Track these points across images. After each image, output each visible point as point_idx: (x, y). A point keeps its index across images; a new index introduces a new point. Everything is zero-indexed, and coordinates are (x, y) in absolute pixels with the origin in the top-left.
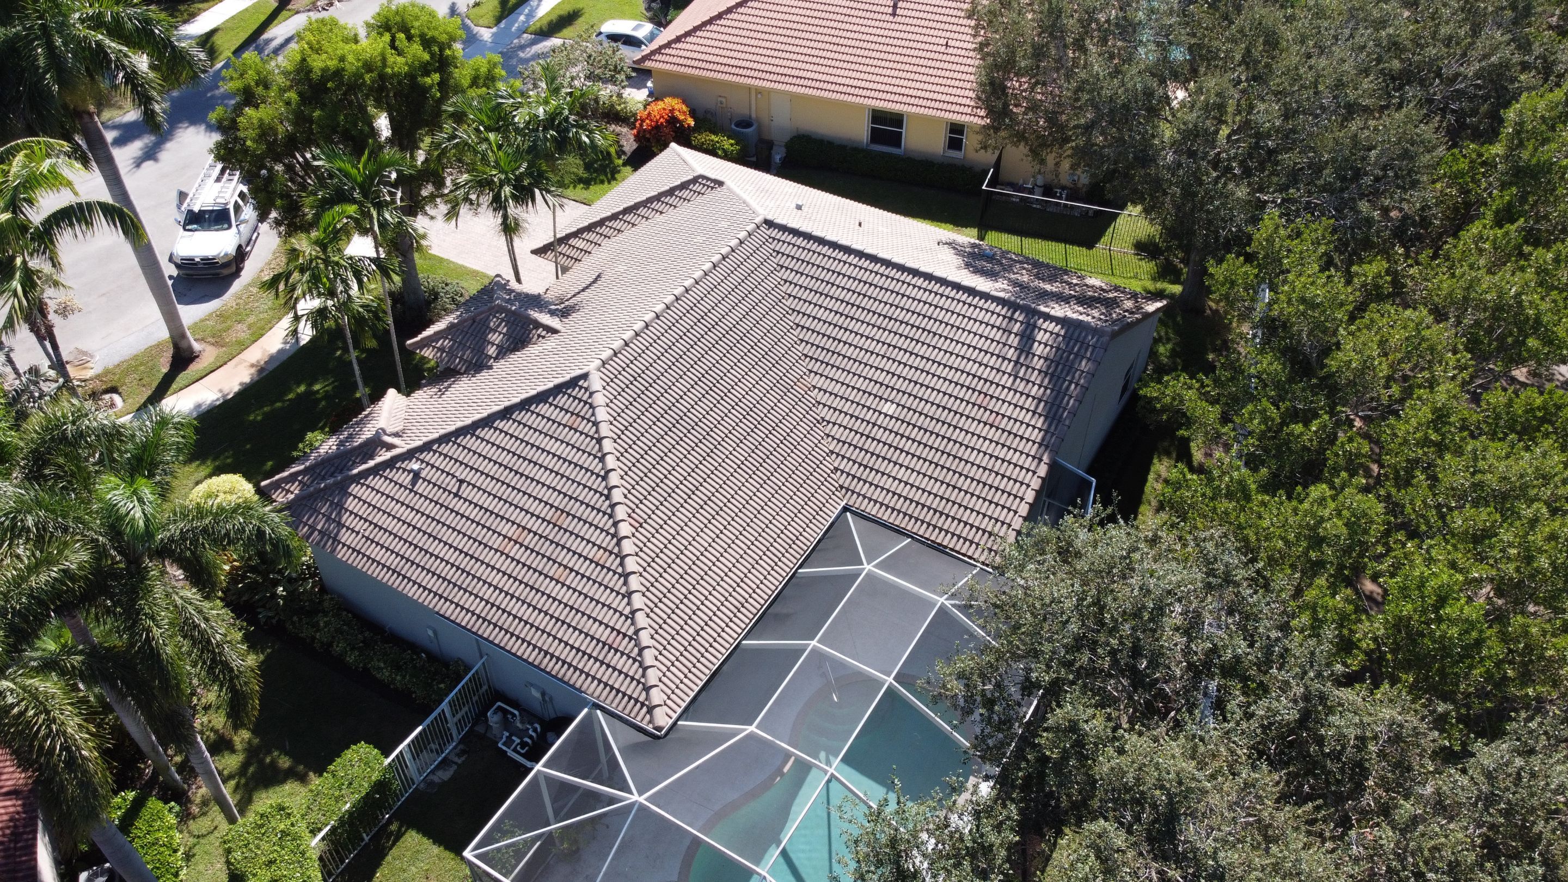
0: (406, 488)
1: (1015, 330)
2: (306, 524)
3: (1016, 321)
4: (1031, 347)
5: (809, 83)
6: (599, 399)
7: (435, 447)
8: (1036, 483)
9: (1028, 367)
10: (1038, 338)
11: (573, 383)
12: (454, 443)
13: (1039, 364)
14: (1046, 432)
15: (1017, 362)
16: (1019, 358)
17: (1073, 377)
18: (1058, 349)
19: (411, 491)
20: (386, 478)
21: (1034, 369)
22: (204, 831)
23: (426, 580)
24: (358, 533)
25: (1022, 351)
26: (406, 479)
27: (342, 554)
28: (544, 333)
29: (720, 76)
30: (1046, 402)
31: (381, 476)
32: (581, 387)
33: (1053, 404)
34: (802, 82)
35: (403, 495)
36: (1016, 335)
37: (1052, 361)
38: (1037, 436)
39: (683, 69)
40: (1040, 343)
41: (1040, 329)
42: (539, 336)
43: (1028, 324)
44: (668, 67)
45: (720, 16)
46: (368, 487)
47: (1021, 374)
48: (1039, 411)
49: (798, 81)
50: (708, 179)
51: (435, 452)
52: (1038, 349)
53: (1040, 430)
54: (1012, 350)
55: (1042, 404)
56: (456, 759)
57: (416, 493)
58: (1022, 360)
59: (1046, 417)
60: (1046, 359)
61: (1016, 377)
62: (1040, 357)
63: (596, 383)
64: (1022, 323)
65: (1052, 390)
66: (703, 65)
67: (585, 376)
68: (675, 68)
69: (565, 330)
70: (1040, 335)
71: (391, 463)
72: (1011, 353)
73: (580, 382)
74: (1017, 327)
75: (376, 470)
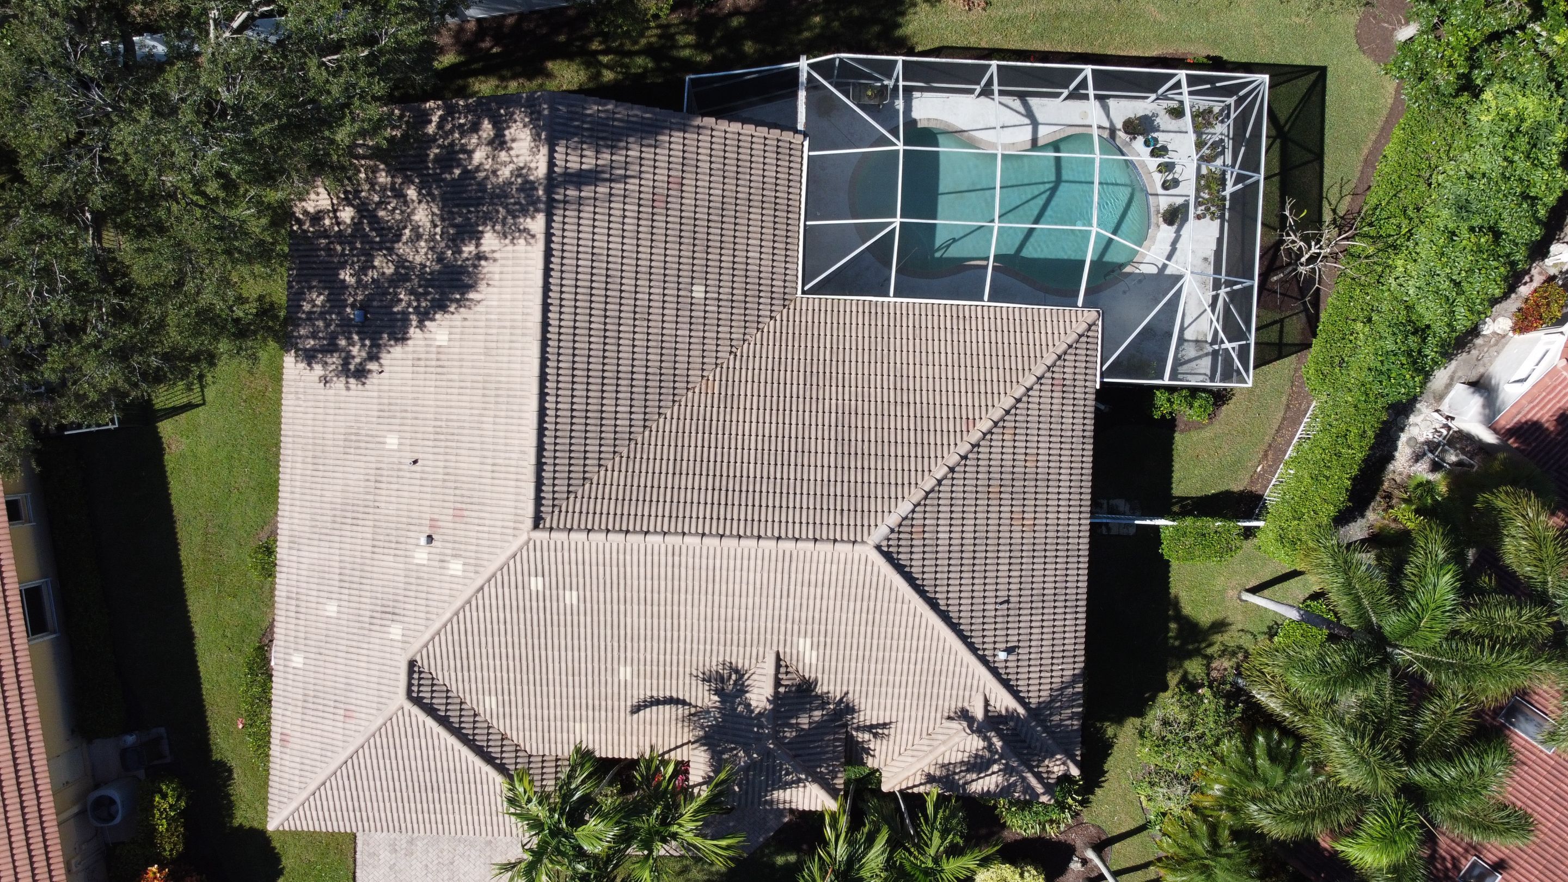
0: (1018, 655)
1: (577, 193)
3: (565, 196)
4: (590, 171)
6: (893, 520)
7: (980, 652)
8: (723, 125)
9: (612, 168)
10: (577, 166)
11: (888, 556)
12: (971, 636)
13: (605, 157)
14: (671, 129)
15: (611, 181)
16: (605, 180)
17: (607, 118)
18: (582, 143)
19: (1019, 647)
20: (1018, 680)
21: (612, 161)
22: (1250, 637)
25: (598, 179)
26: (1012, 658)
28: (783, 670)
30: (642, 138)
31: (1017, 686)
32: (888, 546)
33: (642, 131)
35: (1024, 653)
36: (580, 191)
37: (598, 145)
38: (677, 136)
40: (581, 163)
41: (566, 168)
42: (787, 673)
43: (565, 182)
47: (622, 172)
48: (653, 142)
50: (410, 685)
51: (984, 650)
52: (589, 163)
53: (671, 136)
54: (598, 189)
55: (644, 142)
56: (1105, 506)
57: (1019, 641)
58: (607, 176)
59: (657, 134)
60: (597, 152)
61: (626, 177)
62: (597, 159)
63: (879, 533)
64: (566, 189)
65: (628, 136)
67: (878, 548)
69: (775, 649)
70: (574, 165)
71: (1006, 684)
72: (602, 189)
73: (885, 549)
74: (572, 193)
75: (1015, 693)
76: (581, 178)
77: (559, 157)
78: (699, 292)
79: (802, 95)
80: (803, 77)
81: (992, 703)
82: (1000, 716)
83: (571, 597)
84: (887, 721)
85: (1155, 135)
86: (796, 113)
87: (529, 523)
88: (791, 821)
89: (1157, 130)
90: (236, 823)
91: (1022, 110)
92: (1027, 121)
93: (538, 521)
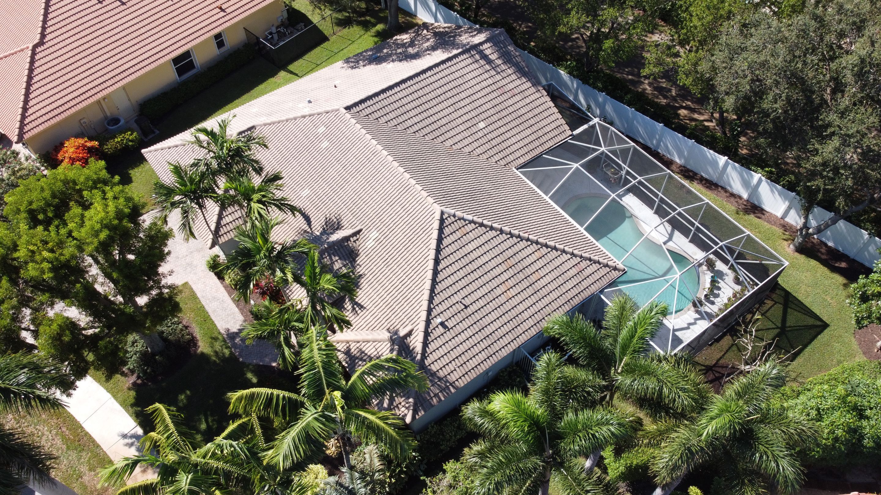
0: (445, 332)
2: (431, 398)
4: (490, 59)
5: (132, 70)
6: (459, 214)
7: (432, 306)
9: (498, 66)
11: (442, 221)
12: (436, 295)
13: (499, 62)
14: (529, 81)
16: (492, 66)
17: (513, 55)
18: (497, 51)
19: (449, 330)
20: (432, 341)
21: (500, 65)
23: (502, 342)
24: (455, 370)
25: (490, 63)
26: (441, 329)
27: (461, 384)
28: (355, 238)
29: (79, 107)
30: (517, 72)
31: (430, 343)
32: (446, 219)
33: (520, 70)
34: (128, 73)
35: (448, 336)
36: (481, 59)
37: (501, 57)
38: (529, 84)
39: (53, 122)
40: (490, 55)
41: (484, 50)
42: (355, 241)
43: (479, 52)
44: (41, 128)
45: (30, 78)
46: (431, 353)
47: (499, 71)
48: (519, 76)
49: (125, 74)
51: (434, 308)
52: (493, 57)
53: (527, 82)
54: (486, 65)
57: (452, 328)
58: (494, 66)
59: (523, 76)
60: (499, 58)
62: (496, 59)
63: (450, 210)
64: (477, 54)
65: (514, 66)
66: (61, 109)
67: (442, 213)
68: (47, 125)
69: (362, 227)
70: (488, 52)
71: (427, 334)
72: (488, 67)
73: (444, 217)
74: (477, 57)
75: (425, 344)
76: (484, 57)
77: (486, 46)
78: (482, 125)
79: (585, 127)
80: (591, 123)
81: (412, 337)
82: (408, 347)
83: (325, 144)
84: (365, 306)
85: (720, 281)
86: (578, 128)
87: (345, 106)
88: (274, 367)
89: (723, 280)
90: (130, 172)
91: (669, 232)
92: (668, 236)
93: (348, 108)
